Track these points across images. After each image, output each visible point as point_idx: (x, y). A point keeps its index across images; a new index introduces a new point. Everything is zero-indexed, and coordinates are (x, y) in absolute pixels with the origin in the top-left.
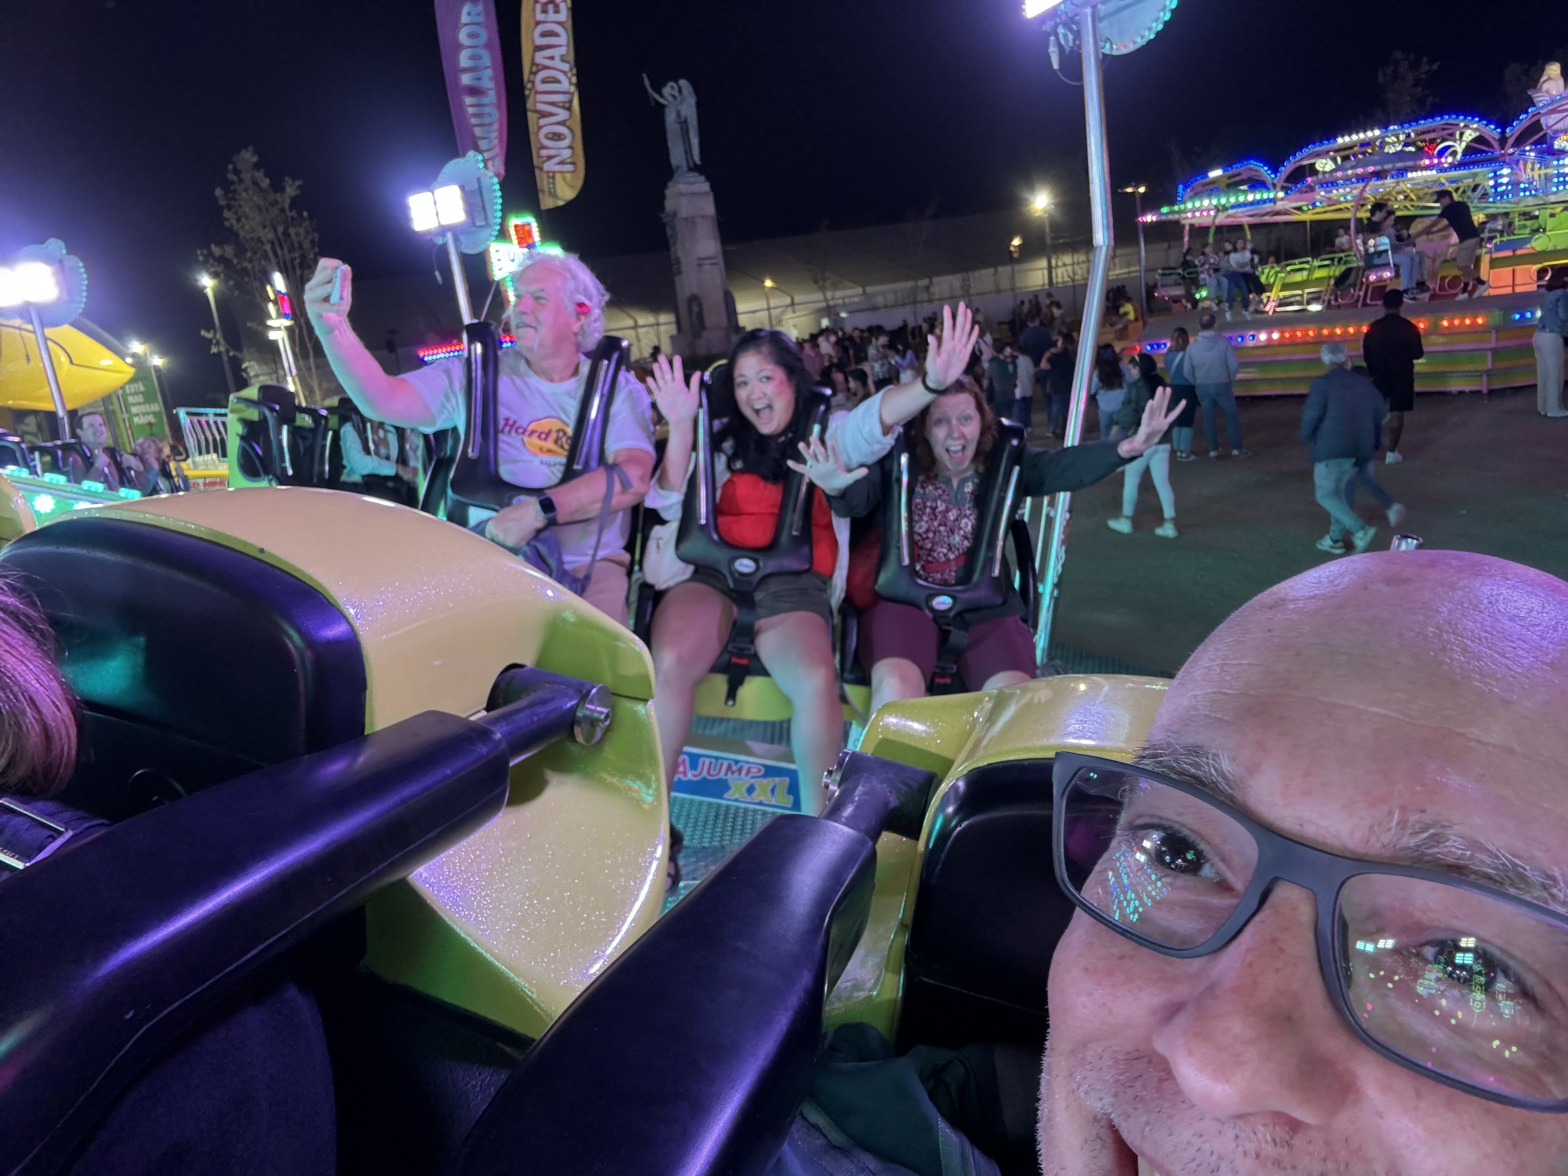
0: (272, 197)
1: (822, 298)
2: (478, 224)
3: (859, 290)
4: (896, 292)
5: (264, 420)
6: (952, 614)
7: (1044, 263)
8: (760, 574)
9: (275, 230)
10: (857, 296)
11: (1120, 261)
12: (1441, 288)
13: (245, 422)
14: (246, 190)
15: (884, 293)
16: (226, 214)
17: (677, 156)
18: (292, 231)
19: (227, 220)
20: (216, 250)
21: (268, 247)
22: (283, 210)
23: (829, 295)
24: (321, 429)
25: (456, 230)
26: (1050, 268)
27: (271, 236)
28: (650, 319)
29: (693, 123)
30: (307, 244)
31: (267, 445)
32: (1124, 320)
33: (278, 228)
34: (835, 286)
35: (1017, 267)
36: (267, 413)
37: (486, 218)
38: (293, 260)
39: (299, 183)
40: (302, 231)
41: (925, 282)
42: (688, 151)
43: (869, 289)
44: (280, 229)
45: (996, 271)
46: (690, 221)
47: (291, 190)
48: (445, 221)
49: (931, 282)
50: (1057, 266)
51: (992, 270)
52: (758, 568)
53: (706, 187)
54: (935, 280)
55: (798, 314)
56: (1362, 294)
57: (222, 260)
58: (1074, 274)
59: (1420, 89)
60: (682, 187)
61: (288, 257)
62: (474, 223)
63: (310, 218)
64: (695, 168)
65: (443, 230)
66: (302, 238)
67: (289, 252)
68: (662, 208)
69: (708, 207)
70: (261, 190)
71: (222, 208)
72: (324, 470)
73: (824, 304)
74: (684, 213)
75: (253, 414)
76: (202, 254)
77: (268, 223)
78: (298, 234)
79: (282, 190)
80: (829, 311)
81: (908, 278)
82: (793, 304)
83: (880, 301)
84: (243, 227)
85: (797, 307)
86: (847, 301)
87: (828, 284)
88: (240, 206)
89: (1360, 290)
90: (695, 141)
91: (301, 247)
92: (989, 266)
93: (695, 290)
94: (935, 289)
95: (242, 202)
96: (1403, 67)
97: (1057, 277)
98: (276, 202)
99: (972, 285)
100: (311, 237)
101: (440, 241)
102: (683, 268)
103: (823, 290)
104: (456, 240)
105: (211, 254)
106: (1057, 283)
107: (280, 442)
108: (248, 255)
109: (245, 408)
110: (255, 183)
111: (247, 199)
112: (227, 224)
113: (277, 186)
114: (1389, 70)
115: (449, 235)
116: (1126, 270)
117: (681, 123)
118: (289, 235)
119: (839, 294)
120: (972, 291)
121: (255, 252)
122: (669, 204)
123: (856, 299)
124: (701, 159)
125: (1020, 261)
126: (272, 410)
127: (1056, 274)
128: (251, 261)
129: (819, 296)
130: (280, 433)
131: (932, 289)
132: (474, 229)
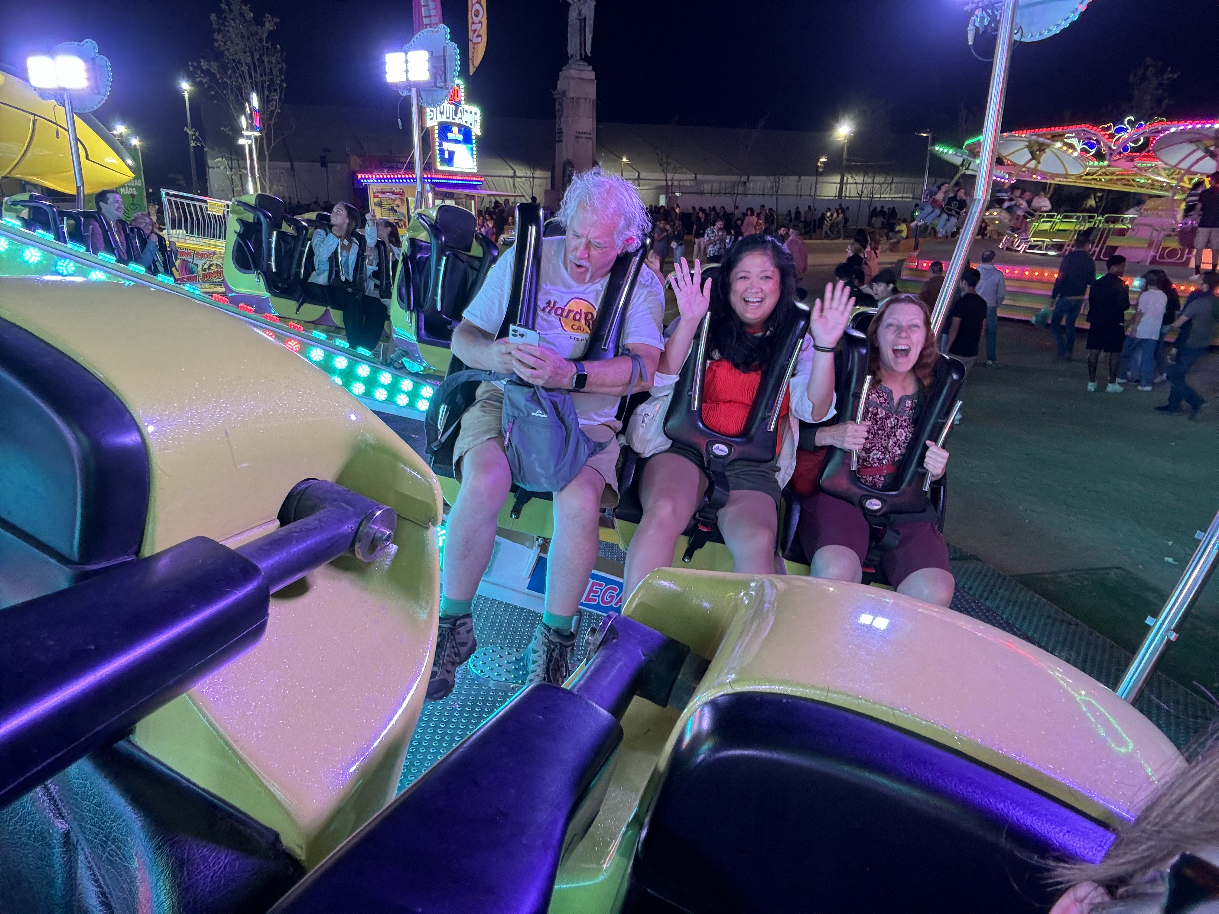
0: (253, 28)
1: (664, 178)
2: (438, 85)
3: (692, 176)
4: (720, 182)
5: (258, 223)
6: (879, 514)
7: (838, 179)
8: (732, 457)
9: (252, 55)
10: (690, 180)
11: (895, 187)
12: (1162, 256)
13: (242, 222)
14: (234, 20)
15: (712, 182)
16: (216, 36)
17: (573, 47)
18: (266, 59)
19: (217, 41)
20: (204, 64)
21: (245, 69)
22: (261, 40)
23: (669, 176)
24: (302, 237)
25: (420, 87)
26: (841, 184)
27: (249, 60)
28: (529, 173)
29: (590, 22)
30: (275, 72)
31: (258, 244)
32: (898, 237)
33: (255, 54)
34: (675, 171)
35: (820, 179)
36: (262, 218)
37: (445, 81)
38: (263, 82)
39: (276, 20)
40: (274, 60)
41: (744, 178)
42: (583, 43)
43: (699, 177)
44: (257, 56)
45: (800, 178)
46: (576, 101)
47: (269, 25)
48: (413, 77)
49: (748, 179)
50: (847, 183)
51: (797, 178)
52: (730, 452)
53: (592, 75)
54: (751, 178)
55: (641, 188)
56: (1097, 250)
57: (207, 72)
58: (862, 192)
59: (1160, 92)
60: (573, 73)
61: (259, 79)
62: (435, 84)
63: (282, 50)
64: (585, 59)
65: (409, 85)
66: (273, 66)
67: (261, 75)
68: (555, 88)
69: (591, 91)
70: (246, 21)
71: (214, 31)
72: (300, 272)
73: (664, 183)
74: (571, 94)
75: (250, 217)
76: (192, 65)
77: (247, 49)
78: (270, 62)
79: (263, 24)
80: (667, 190)
81: (730, 173)
82: (639, 179)
83: (707, 187)
84: (228, 49)
85: (642, 182)
86: (681, 183)
87: (671, 167)
88: (228, 31)
89: (1097, 246)
90: (589, 36)
91: (271, 73)
92: (795, 174)
93: (570, 157)
94: (751, 185)
95: (230, 29)
96: (1151, 71)
97: (846, 191)
98: (257, 33)
99: (781, 187)
100: (280, 66)
101: (405, 94)
102: (564, 139)
103: (665, 171)
104: (419, 95)
105: (199, 67)
106: (846, 196)
107: (270, 243)
108: (229, 72)
109: (243, 210)
110: (242, 15)
111: (235, 27)
112: (216, 45)
113: (259, 21)
114: (1140, 72)
115: (414, 91)
116: (901, 195)
117: (580, 20)
118: (263, 62)
119: (677, 177)
120: (779, 192)
121: (235, 72)
122: (561, 85)
123: (688, 183)
124: (591, 52)
125: (821, 174)
126: (266, 216)
127: (846, 189)
128: (230, 78)
129: (661, 176)
130: (270, 236)
131: (748, 184)
132: (435, 88)
